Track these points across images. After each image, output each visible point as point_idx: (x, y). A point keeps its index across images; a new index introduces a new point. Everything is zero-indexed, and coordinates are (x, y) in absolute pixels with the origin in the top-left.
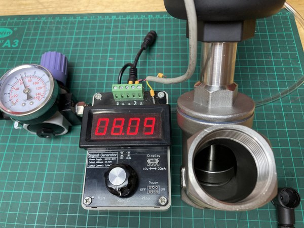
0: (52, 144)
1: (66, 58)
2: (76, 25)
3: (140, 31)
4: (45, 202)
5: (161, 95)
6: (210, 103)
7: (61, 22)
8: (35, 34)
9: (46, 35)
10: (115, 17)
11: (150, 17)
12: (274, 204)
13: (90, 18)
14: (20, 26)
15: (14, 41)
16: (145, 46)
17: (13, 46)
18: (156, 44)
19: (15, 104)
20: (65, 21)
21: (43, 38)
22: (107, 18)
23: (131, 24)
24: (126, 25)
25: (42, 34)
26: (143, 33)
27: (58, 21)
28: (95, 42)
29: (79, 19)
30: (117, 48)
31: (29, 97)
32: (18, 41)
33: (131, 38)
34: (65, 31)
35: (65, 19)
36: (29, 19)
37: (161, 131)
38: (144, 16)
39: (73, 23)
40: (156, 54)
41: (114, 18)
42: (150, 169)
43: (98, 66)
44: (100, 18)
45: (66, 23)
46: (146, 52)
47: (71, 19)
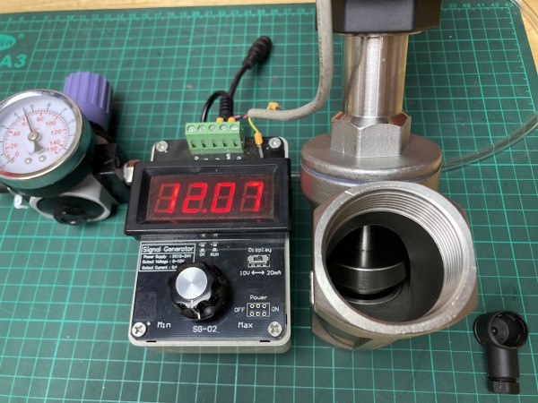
0: (83, 236)
1: (108, 84)
2: (129, 28)
3: (242, 38)
4: (68, 339)
5: (274, 144)
6: (359, 149)
7: (103, 22)
8: (56, 45)
9: (74, 45)
10: (198, 13)
11: (261, 13)
12: (481, 343)
13: (153, 15)
14: (29, 31)
15: (19, 57)
16: (250, 62)
17: (17, 65)
18: (271, 60)
19: (12, 160)
20: (108, 22)
21: (70, 52)
22: (184, 15)
23: (226, 25)
24: (217, 28)
25: (68, 44)
26: (248, 42)
27: (96, 22)
28: (161, 58)
29: (133, 17)
30: (201, 67)
31: (38, 148)
32: (24, 57)
33: (225, 50)
34: (108, 38)
35: (109, 18)
36: (46, 17)
37: (272, 206)
38: (250, 12)
39: (123, 25)
40: (270, 77)
41: (196, 15)
42: (253, 273)
43: (165, 99)
44: (172, 15)
45: (111, 24)
46: (253, 74)
47: (120, 18)
